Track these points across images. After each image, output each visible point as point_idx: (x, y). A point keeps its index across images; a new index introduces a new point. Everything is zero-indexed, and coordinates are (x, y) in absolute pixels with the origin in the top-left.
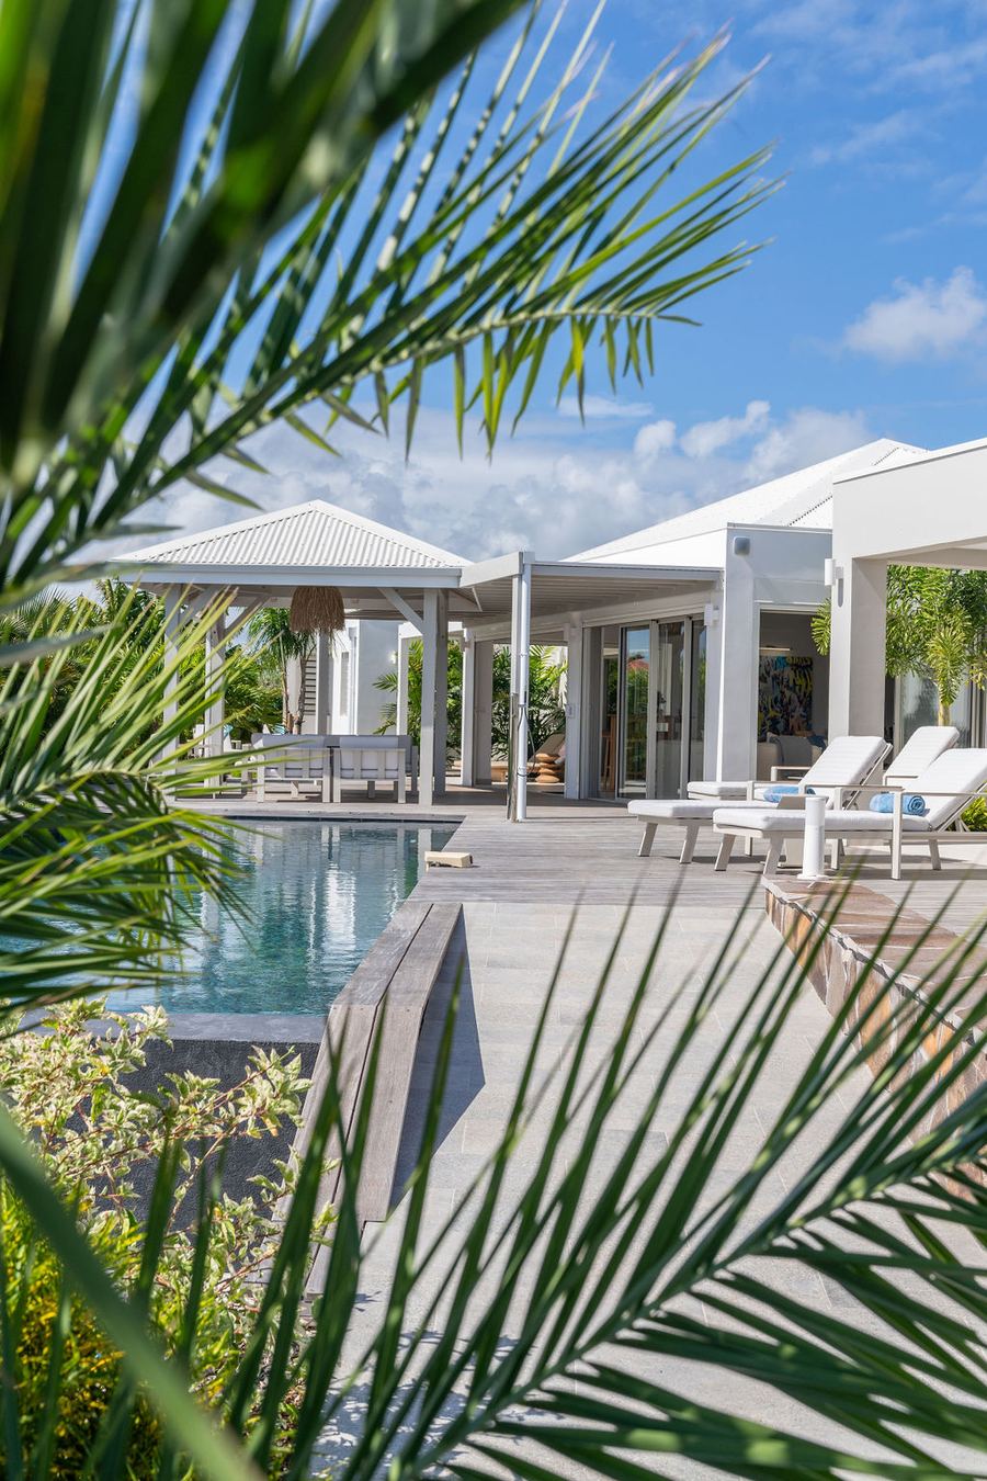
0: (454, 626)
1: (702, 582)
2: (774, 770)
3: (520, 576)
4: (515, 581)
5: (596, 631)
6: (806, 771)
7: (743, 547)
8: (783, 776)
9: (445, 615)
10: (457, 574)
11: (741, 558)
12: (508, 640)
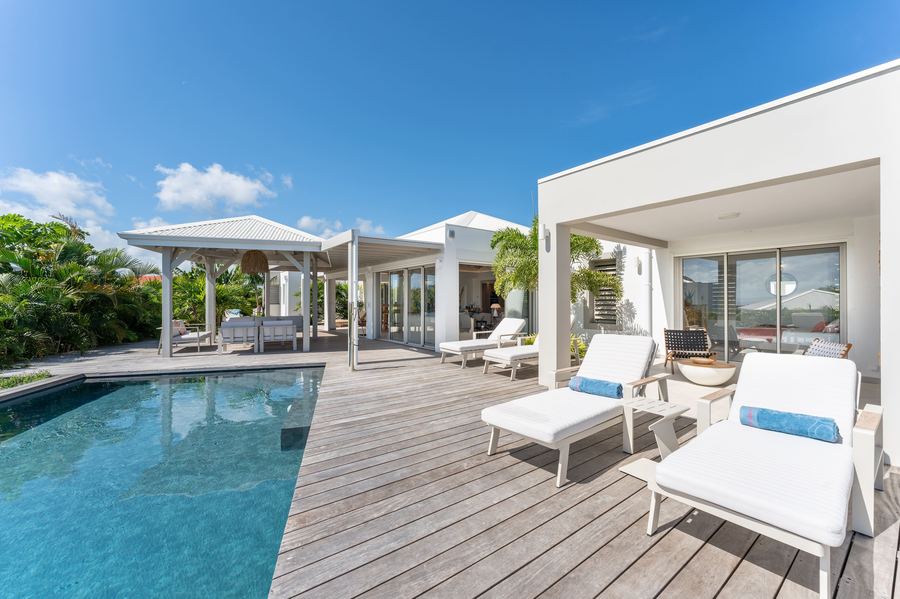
0: (320, 274)
1: (434, 250)
2: (475, 334)
3: (352, 242)
4: (350, 245)
5: (378, 274)
6: (489, 334)
7: (452, 234)
8: (479, 336)
9: (315, 269)
10: (320, 245)
11: (451, 239)
12: (346, 278)
